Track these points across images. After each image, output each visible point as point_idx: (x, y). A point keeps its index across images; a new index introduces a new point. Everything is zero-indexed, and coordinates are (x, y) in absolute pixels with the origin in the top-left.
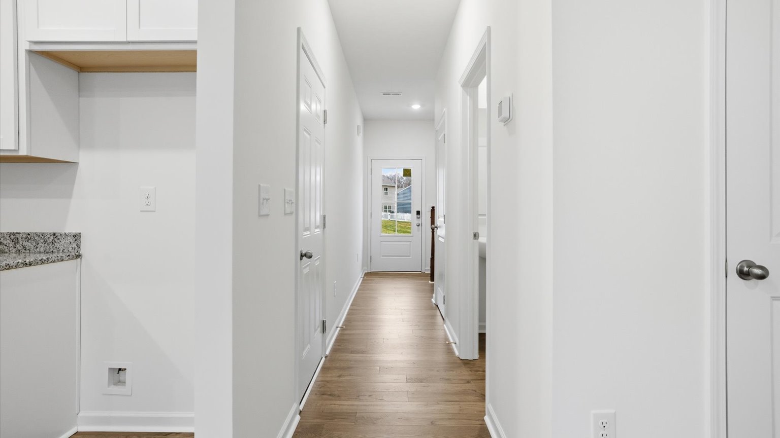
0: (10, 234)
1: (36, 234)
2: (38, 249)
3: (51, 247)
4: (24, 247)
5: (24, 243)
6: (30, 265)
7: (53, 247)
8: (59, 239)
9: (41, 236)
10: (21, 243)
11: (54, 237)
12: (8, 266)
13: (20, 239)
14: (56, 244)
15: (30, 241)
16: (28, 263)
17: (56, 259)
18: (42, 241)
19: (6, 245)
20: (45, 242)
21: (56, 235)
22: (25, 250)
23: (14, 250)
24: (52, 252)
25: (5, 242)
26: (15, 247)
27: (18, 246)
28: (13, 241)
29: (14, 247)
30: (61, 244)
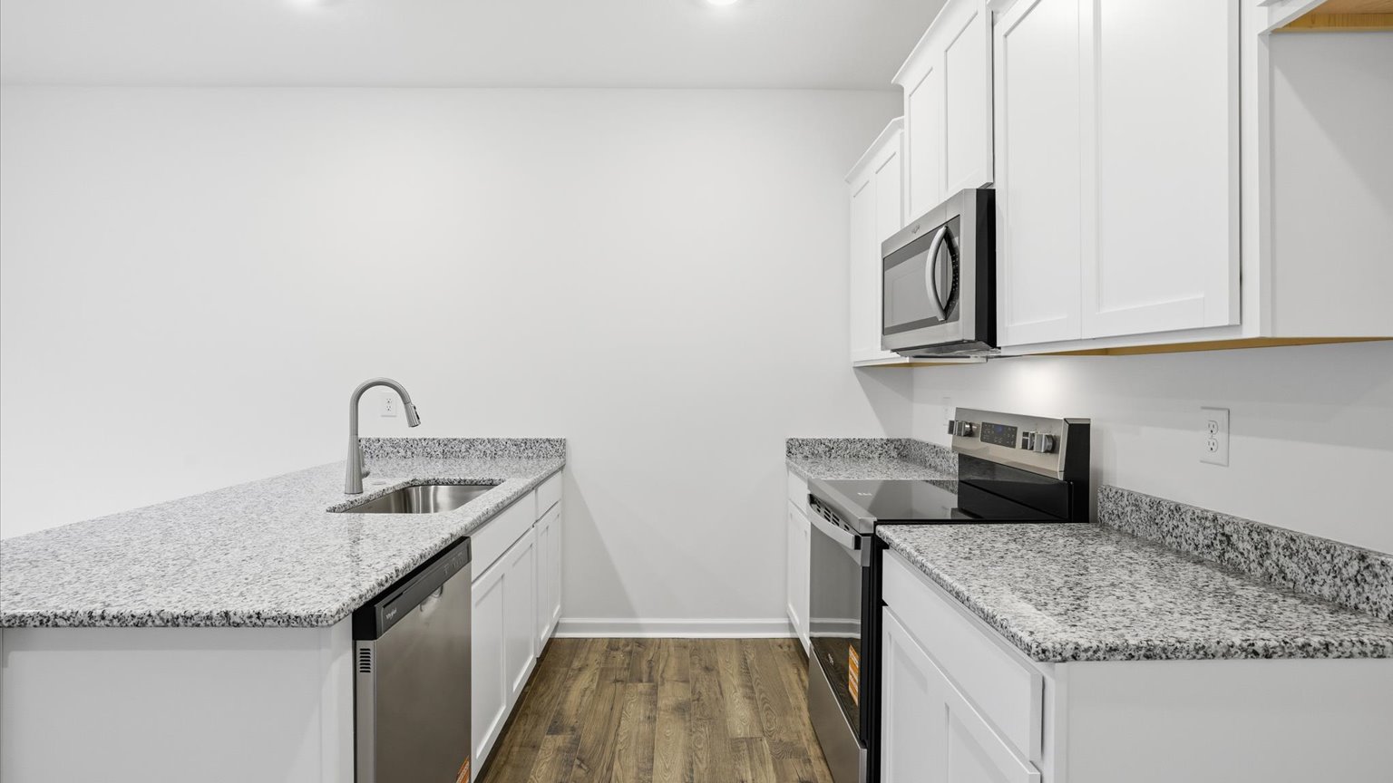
0: (1252, 528)
1: (1311, 540)
2: (1316, 587)
3: (1353, 593)
4: (1281, 571)
5: (1282, 560)
6: (1268, 656)
7: (1359, 593)
8: (1376, 576)
9: (1324, 552)
10: (1274, 558)
11: (1363, 565)
12: (1201, 652)
13: (1273, 548)
14: (1366, 587)
15: (1295, 559)
16: (1260, 651)
17: (1355, 650)
18: (1327, 567)
19: (1242, 554)
20: (1336, 572)
21: (1368, 561)
22: (1284, 578)
23: (1259, 572)
24: (1356, 608)
25: (1241, 546)
26: (1261, 565)
27: (1267, 563)
28: (1256, 548)
29: (1259, 564)
30: (1383, 591)
